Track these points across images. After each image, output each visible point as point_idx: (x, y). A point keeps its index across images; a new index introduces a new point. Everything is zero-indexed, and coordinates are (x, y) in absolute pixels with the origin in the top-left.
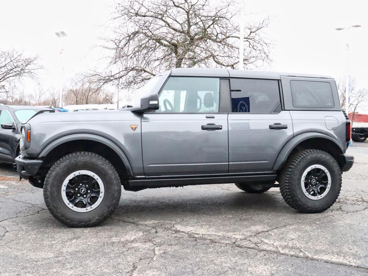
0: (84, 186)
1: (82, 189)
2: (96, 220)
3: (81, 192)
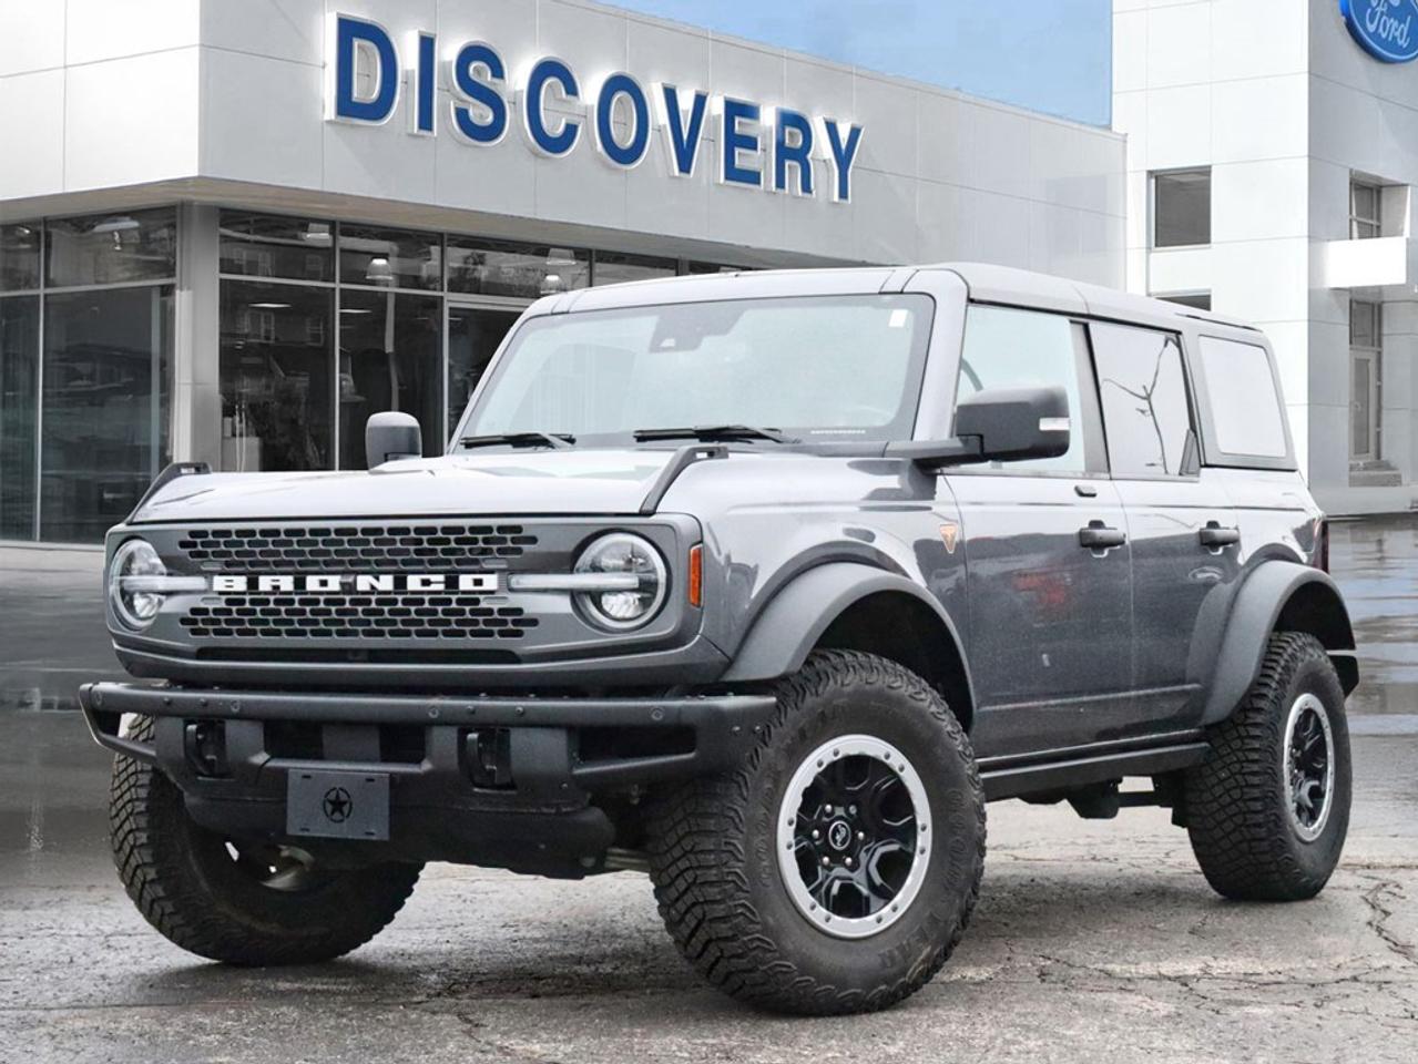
0: (840, 811)
1: (836, 830)
2: (923, 961)
3: (835, 842)
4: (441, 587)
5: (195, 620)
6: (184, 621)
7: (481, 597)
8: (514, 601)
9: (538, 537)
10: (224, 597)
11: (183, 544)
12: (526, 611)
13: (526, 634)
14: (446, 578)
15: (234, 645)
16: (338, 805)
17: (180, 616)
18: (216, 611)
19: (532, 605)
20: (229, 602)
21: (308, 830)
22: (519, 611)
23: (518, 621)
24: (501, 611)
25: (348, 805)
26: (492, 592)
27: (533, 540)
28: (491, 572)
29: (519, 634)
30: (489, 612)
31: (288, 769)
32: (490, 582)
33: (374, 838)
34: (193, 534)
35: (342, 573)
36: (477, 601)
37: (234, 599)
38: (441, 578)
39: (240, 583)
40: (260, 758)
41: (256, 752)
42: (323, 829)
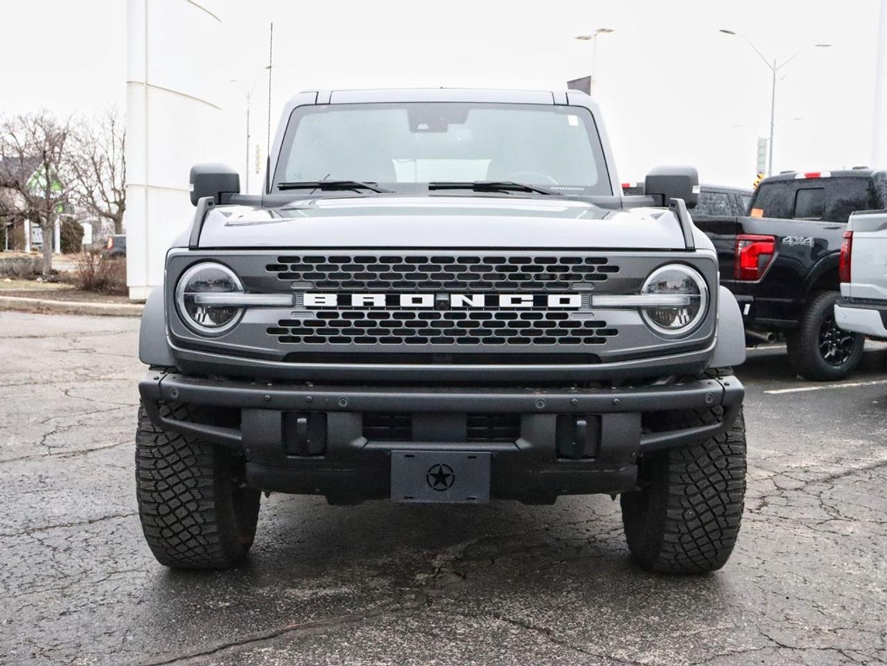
4: (531, 304)
5: (282, 330)
6: (271, 330)
7: (569, 312)
8: (598, 316)
9: (619, 266)
10: (316, 311)
11: (269, 267)
12: (608, 323)
13: (608, 340)
14: (534, 297)
15: (326, 350)
16: (441, 477)
17: (267, 327)
18: (306, 323)
19: (614, 319)
20: (319, 315)
21: (411, 498)
22: (603, 323)
23: (604, 331)
24: (587, 324)
25: (451, 477)
26: (576, 309)
27: (615, 269)
28: (576, 293)
29: (603, 341)
30: (578, 324)
31: (390, 450)
32: (576, 301)
33: (476, 502)
34: (281, 259)
35: (435, 293)
36: (566, 316)
37: (324, 313)
38: (531, 297)
39: (331, 300)
40: (360, 442)
41: (356, 437)
42: (427, 496)
